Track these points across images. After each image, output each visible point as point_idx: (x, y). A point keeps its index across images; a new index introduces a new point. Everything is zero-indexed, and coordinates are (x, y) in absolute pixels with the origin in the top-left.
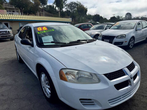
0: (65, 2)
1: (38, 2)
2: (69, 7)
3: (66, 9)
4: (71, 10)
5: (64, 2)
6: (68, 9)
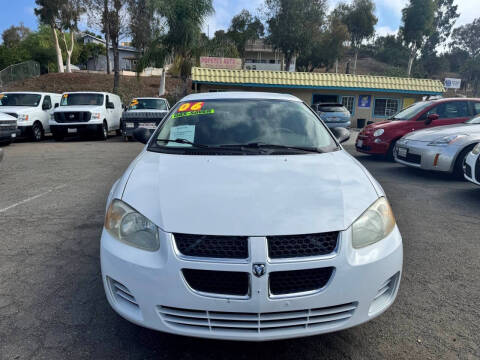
0: (451, 21)
1: (341, 29)
2: (463, 39)
3: (450, 45)
4: (473, 48)
5: (447, 22)
6: (460, 47)
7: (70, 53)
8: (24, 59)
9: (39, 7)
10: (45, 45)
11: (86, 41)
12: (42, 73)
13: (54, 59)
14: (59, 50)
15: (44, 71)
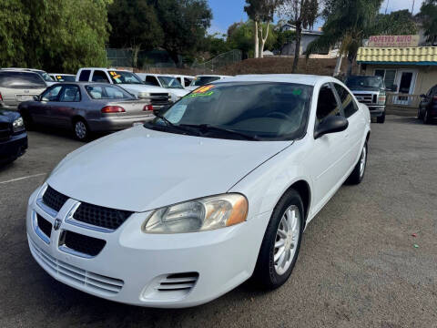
7: (264, 41)
8: (232, 48)
9: (248, 5)
10: (248, 36)
11: (284, 29)
12: (243, 59)
13: (253, 47)
14: (258, 39)
15: (244, 57)
